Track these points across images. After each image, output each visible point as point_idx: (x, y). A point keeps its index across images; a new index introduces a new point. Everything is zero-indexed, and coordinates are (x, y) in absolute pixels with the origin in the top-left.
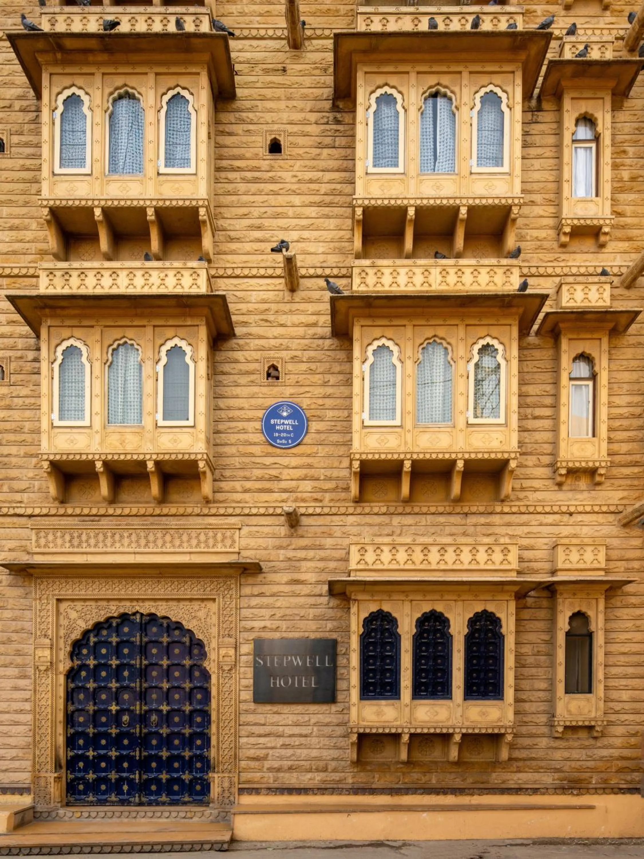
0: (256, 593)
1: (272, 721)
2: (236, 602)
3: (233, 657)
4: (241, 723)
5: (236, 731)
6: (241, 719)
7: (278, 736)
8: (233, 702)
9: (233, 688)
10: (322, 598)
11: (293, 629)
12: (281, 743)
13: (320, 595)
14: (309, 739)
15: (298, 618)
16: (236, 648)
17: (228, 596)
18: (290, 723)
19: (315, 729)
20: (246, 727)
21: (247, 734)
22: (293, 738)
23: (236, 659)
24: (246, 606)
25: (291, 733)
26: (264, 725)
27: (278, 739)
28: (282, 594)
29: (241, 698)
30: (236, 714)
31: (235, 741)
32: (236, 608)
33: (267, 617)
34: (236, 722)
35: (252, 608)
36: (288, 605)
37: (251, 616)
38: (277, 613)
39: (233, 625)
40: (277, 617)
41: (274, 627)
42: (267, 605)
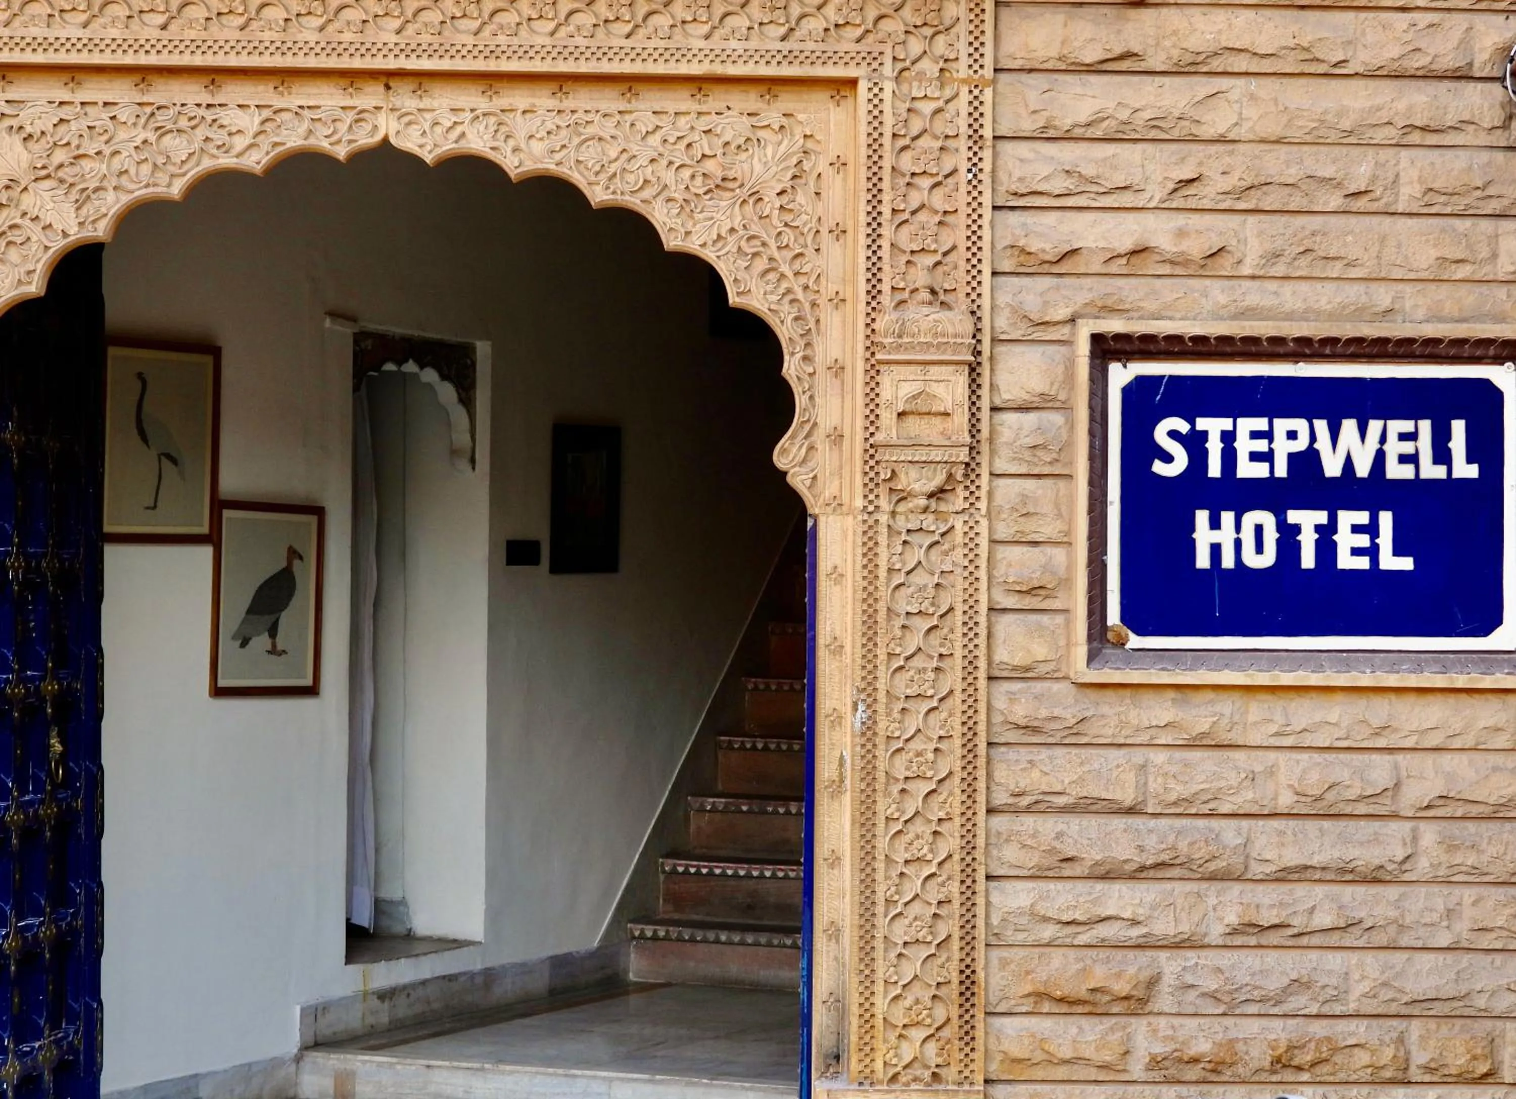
0: (1090, 56)
1: (1178, 790)
2: (976, 103)
3: (961, 419)
4: (1001, 798)
5: (969, 848)
6: (1001, 773)
7: (1212, 878)
8: (953, 679)
9: (953, 597)
10: (1473, 90)
11: (1303, 267)
12: (1232, 919)
13: (1462, 76)
14: (1392, 892)
15: (1335, 201)
16: (973, 369)
17: (929, 67)
18: (1285, 801)
19: (1429, 834)
20: (1029, 821)
21: (1031, 860)
22: (1300, 890)
23: (974, 430)
24: (1028, 126)
25: (1292, 857)
26: (1131, 811)
27: (1212, 892)
28: (1241, 63)
29: (1002, 655)
30: (970, 749)
31: (969, 904)
32: (976, 138)
33: (1155, 193)
34: (970, 794)
35: (1067, 138)
36: (1273, 129)
37: (1059, 184)
38: (1212, 171)
39: (958, 235)
40: (1207, 194)
41: (1195, 248)
42: (1154, 124)
